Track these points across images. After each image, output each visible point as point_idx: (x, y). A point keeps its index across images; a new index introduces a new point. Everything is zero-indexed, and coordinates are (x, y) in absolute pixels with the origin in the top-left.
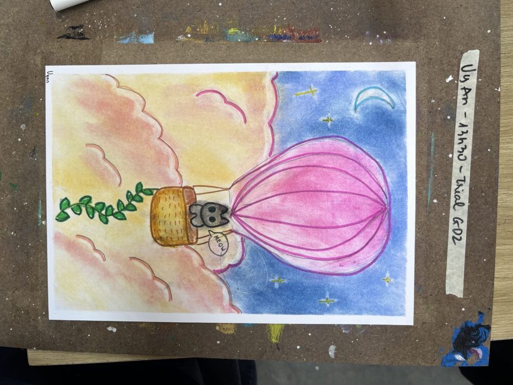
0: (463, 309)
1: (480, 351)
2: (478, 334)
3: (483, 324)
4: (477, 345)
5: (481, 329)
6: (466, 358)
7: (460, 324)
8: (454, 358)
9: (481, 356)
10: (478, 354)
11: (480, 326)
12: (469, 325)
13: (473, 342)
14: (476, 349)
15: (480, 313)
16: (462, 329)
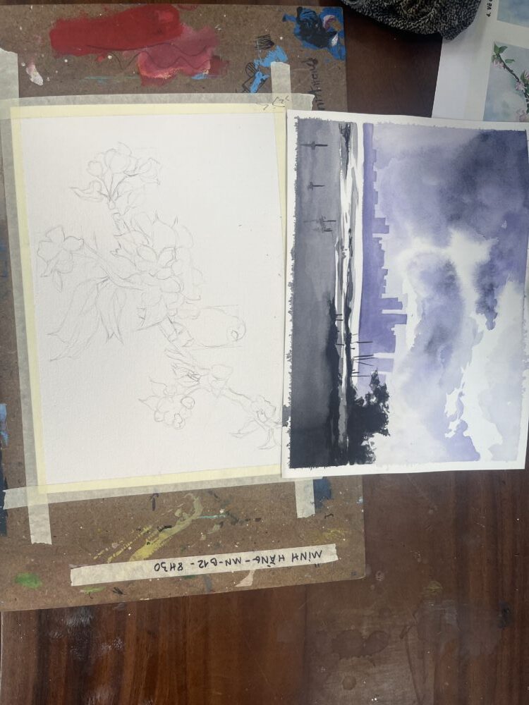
0: (281, 38)
1: (326, 18)
2: (307, 20)
3: (296, 16)
4: (320, 21)
5: (302, 17)
6: (335, 33)
7: (298, 41)
8: (335, 46)
9: (333, 16)
10: (330, 20)
11: (298, 19)
12: (298, 31)
13: (317, 25)
14: (324, 22)
15: (284, 19)
16: (303, 39)
